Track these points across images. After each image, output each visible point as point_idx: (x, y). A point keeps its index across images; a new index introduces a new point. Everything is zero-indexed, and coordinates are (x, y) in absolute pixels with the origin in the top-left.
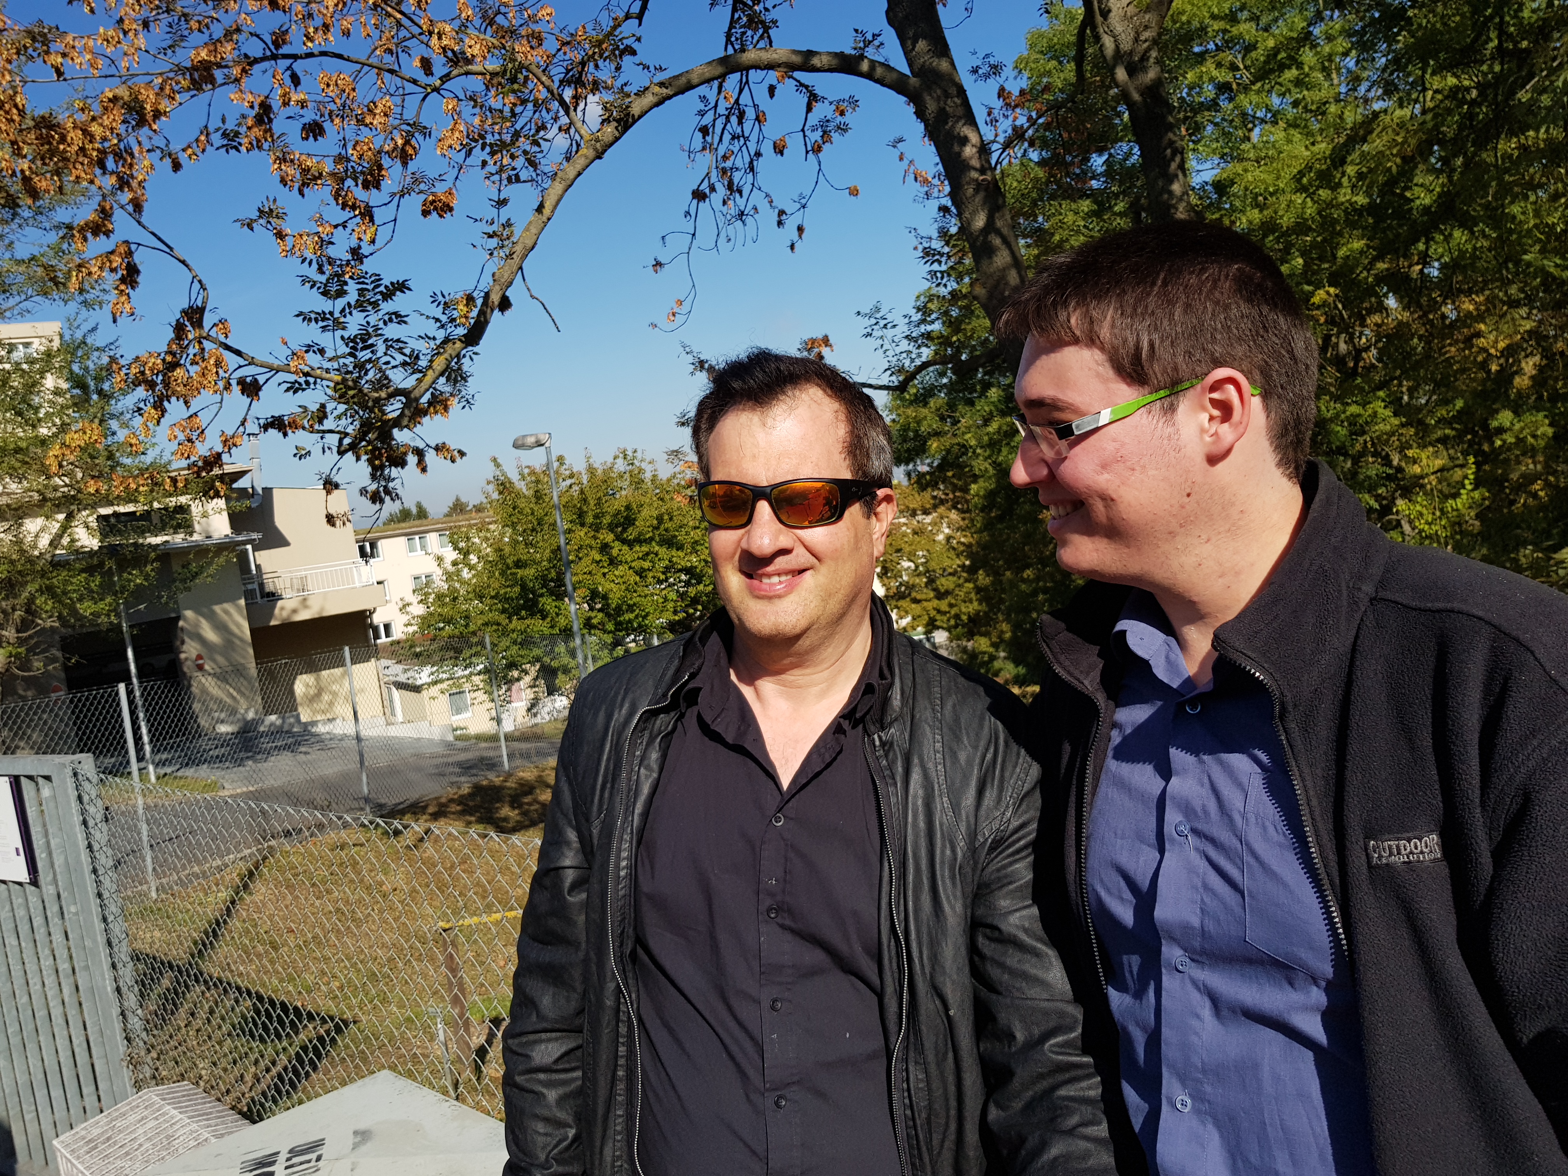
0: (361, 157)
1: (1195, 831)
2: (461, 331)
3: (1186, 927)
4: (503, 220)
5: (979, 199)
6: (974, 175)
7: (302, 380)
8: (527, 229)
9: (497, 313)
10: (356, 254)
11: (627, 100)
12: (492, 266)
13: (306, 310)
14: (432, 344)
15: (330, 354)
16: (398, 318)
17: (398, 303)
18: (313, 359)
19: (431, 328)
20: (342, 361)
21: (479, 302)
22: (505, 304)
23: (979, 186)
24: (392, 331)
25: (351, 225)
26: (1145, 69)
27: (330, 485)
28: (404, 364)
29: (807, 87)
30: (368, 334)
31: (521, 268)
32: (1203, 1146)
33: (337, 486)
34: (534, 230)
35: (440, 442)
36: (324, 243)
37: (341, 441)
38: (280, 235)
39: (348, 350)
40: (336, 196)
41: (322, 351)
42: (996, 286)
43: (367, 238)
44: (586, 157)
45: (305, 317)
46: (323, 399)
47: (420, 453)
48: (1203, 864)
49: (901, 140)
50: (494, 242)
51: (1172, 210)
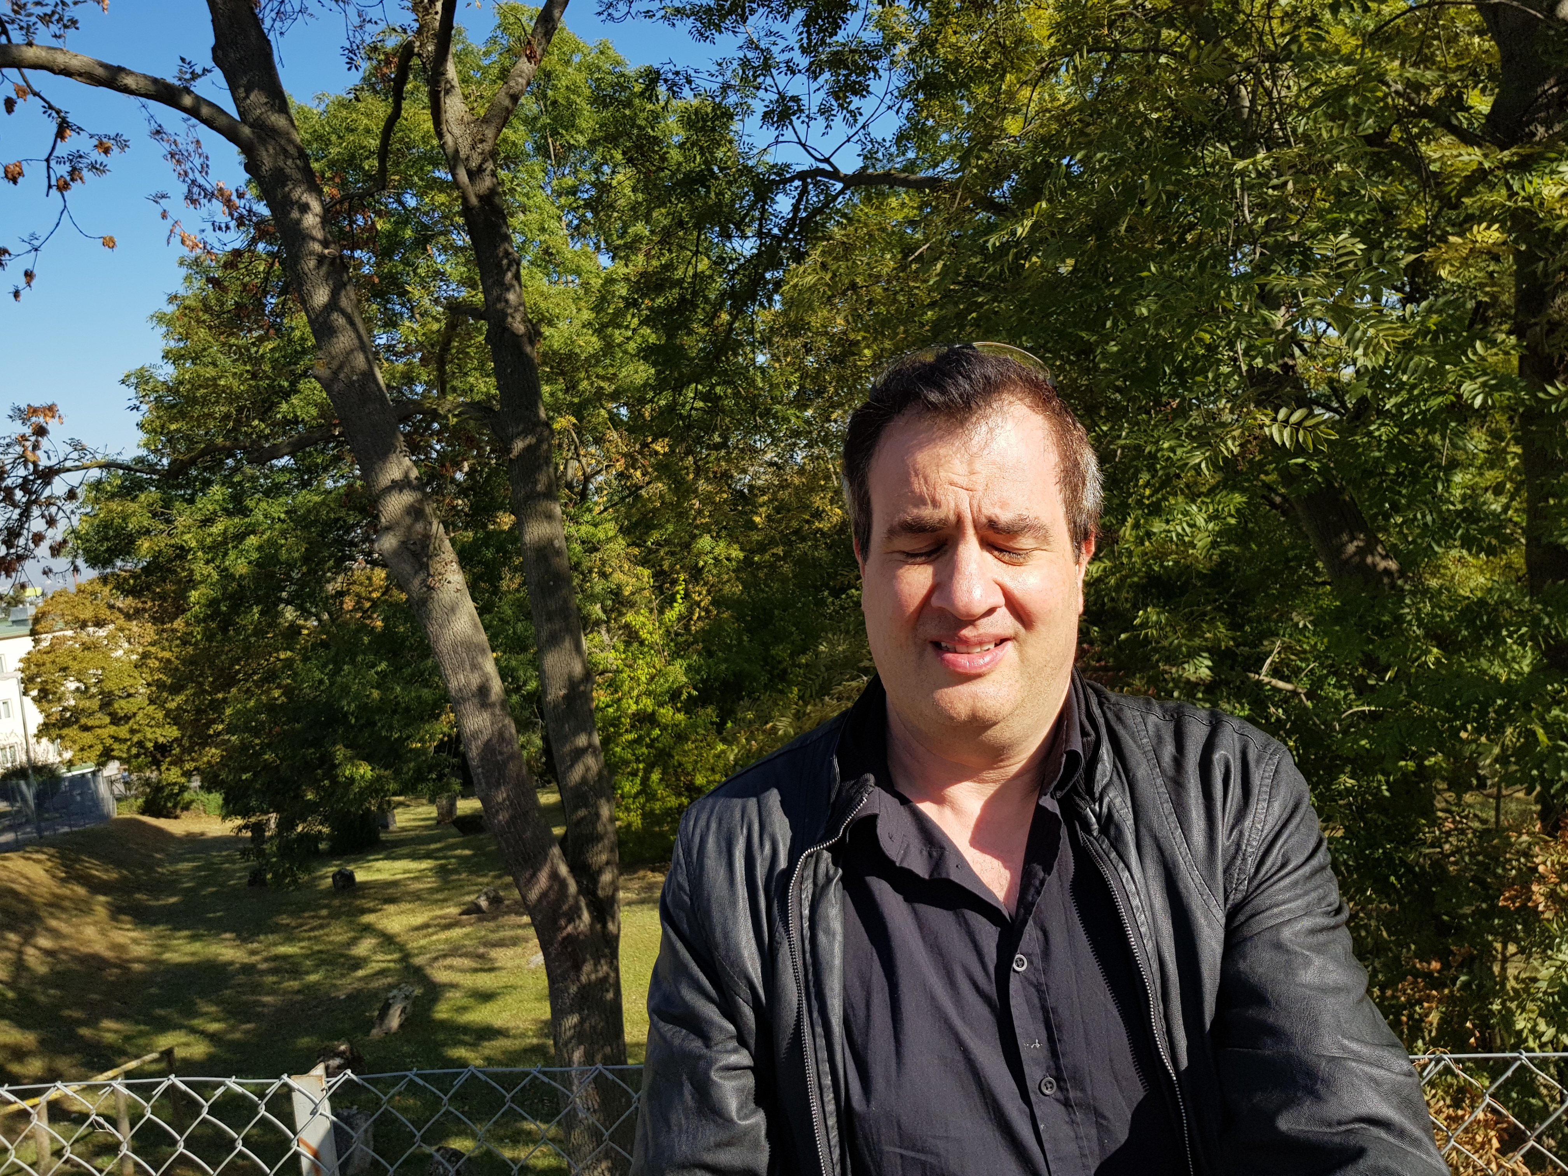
5: (323, 272)
6: (317, 246)
23: (323, 259)
26: (482, 177)
29: (58, 112)
42: (340, 369)
51: (510, 319)
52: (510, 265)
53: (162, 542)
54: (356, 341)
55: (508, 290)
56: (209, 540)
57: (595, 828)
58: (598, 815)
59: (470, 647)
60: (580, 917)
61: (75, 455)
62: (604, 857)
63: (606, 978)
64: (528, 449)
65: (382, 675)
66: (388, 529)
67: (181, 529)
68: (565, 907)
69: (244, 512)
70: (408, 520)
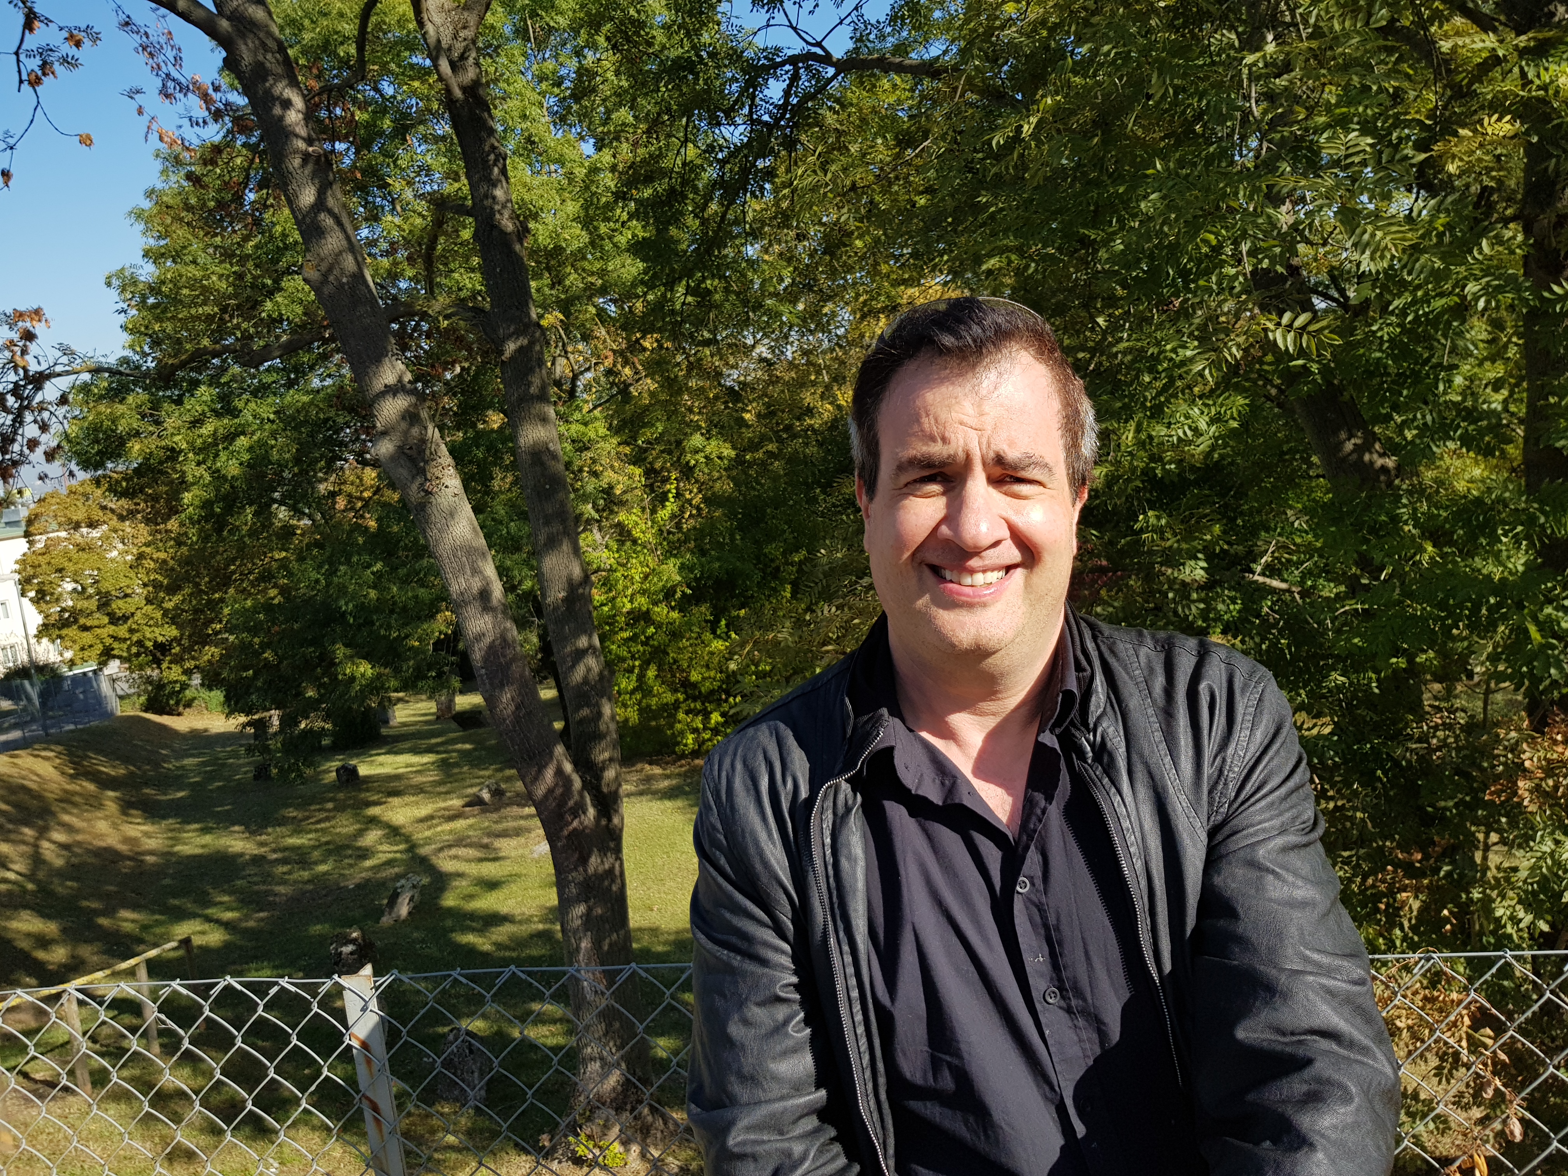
5: (308, 171)
6: (301, 143)
23: (306, 158)
26: (465, 67)
42: (330, 271)
49: (137, 92)
51: (498, 216)
52: (496, 161)
53: (153, 443)
54: (344, 243)
55: (495, 186)
56: (199, 441)
57: (597, 726)
58: (600, 714)
59: (470, 551)
60: (584, 813)
61: (64, 359)
62: (607, 755)
63: (611, 871)
64: (520, 350)
65: (378, 575)
66: (384, 433)
67: (170, 430)
68: (571, 803)
69: (235, 413)
70: (404, 425)
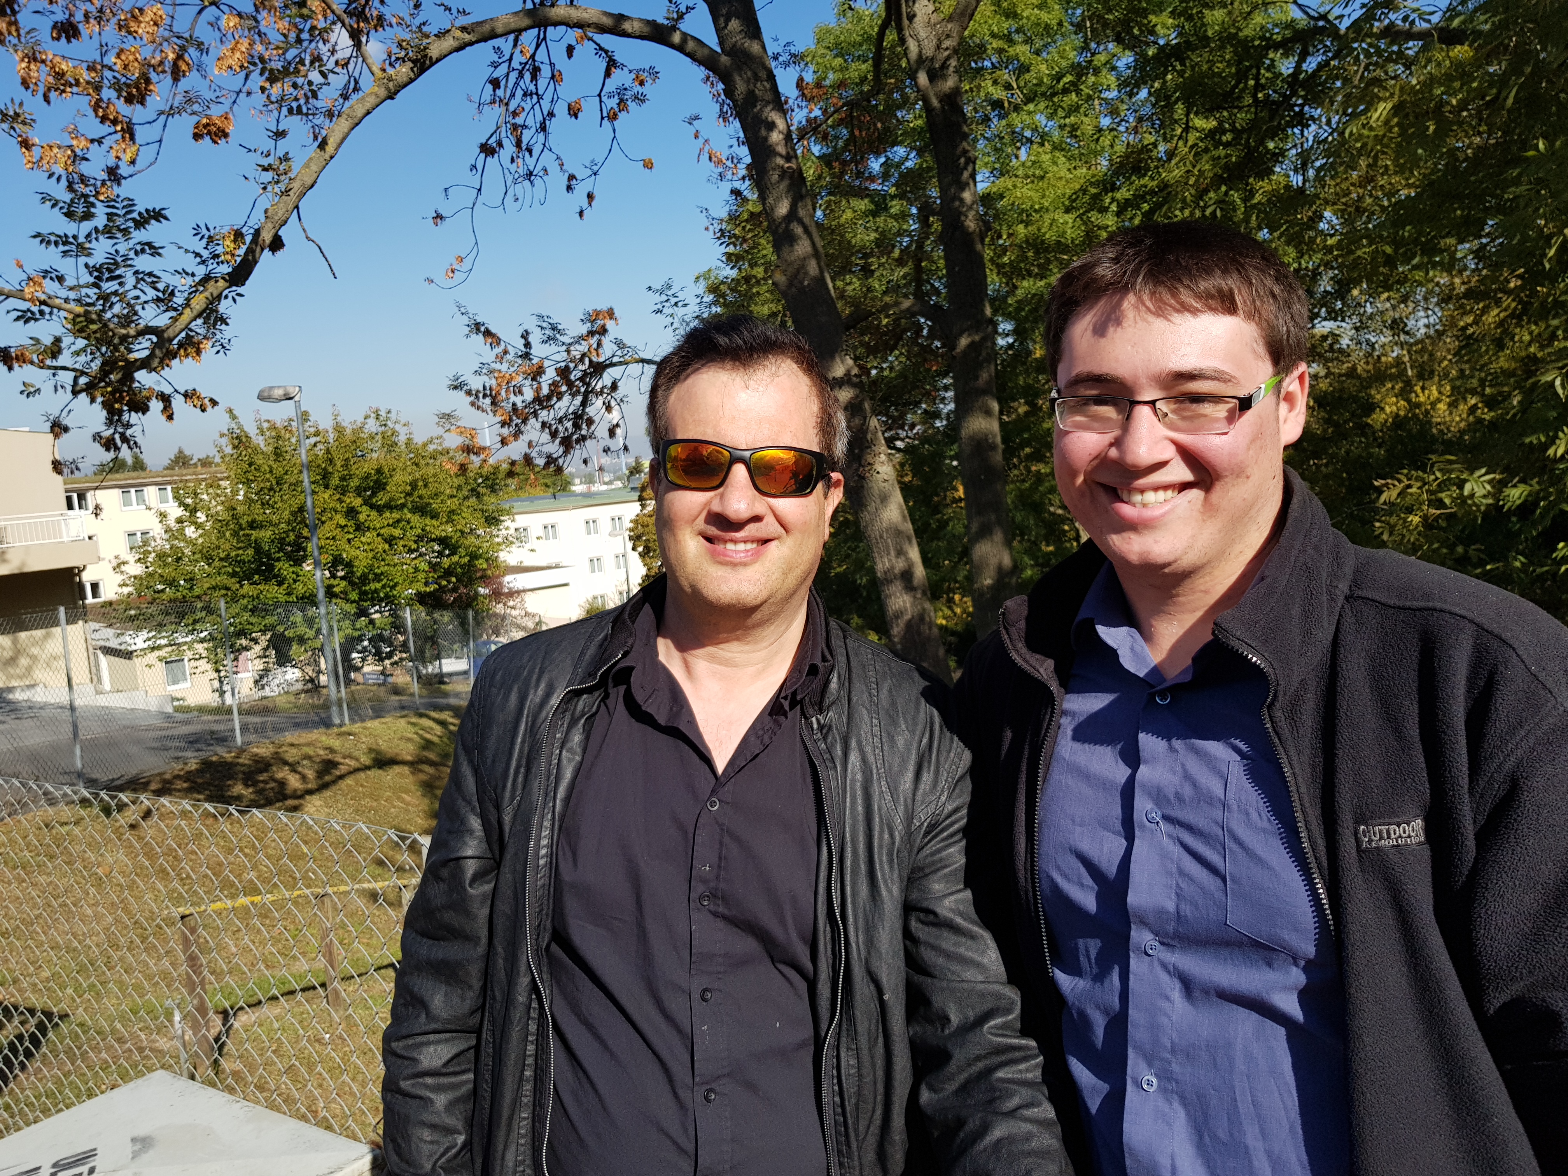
0: (126, 67)
1: (1165, 818)
2: (225, 269)
3: (1161, 912)
4: (280, 153)
5: (783, 185)
6: (780, 161)
7: (35, 309)
8: (307, 165)
9: (267, 253)
10: (113, 174)
11: (425, 41)
12: (265, 202)
13: (44, 231)
14: (189, 281)
15: (70, 281)
16: (153, 250)
17: (153, 232)
18: (51, 287)
19: (190, 264)
20: (84, 291)
21: (248, 239)
22: (277, 244)
23: (784, 173)
24: (144, 263)
25: (107, 142)
26: (944, 77)
27: (58, 428)
28: (158, 300)
29: (606, 52)
30: (116, 263)
31: (297, 207)
32: (1169, 1124)
33: (66, 429)
34: (314, 168)
35: (190, 388)
36: (77, 158)
37: (76, 379)
38: (26, 144)
39: (92, 280)
40: (96, 107)
41: (61, 279)
42: (795, 276)
43: (127, 157)
44: (377, 96)
45: (43, 239)
46: (59, 331)
47: (165, 399)
48: (1177, 851)
49: (697, 118)
50: (268, 176)
51: (962, 218)
52: (966, 164)
55: (962, 188)
59: (898, 533)
61: (619, 353)
64: (972, 345)
